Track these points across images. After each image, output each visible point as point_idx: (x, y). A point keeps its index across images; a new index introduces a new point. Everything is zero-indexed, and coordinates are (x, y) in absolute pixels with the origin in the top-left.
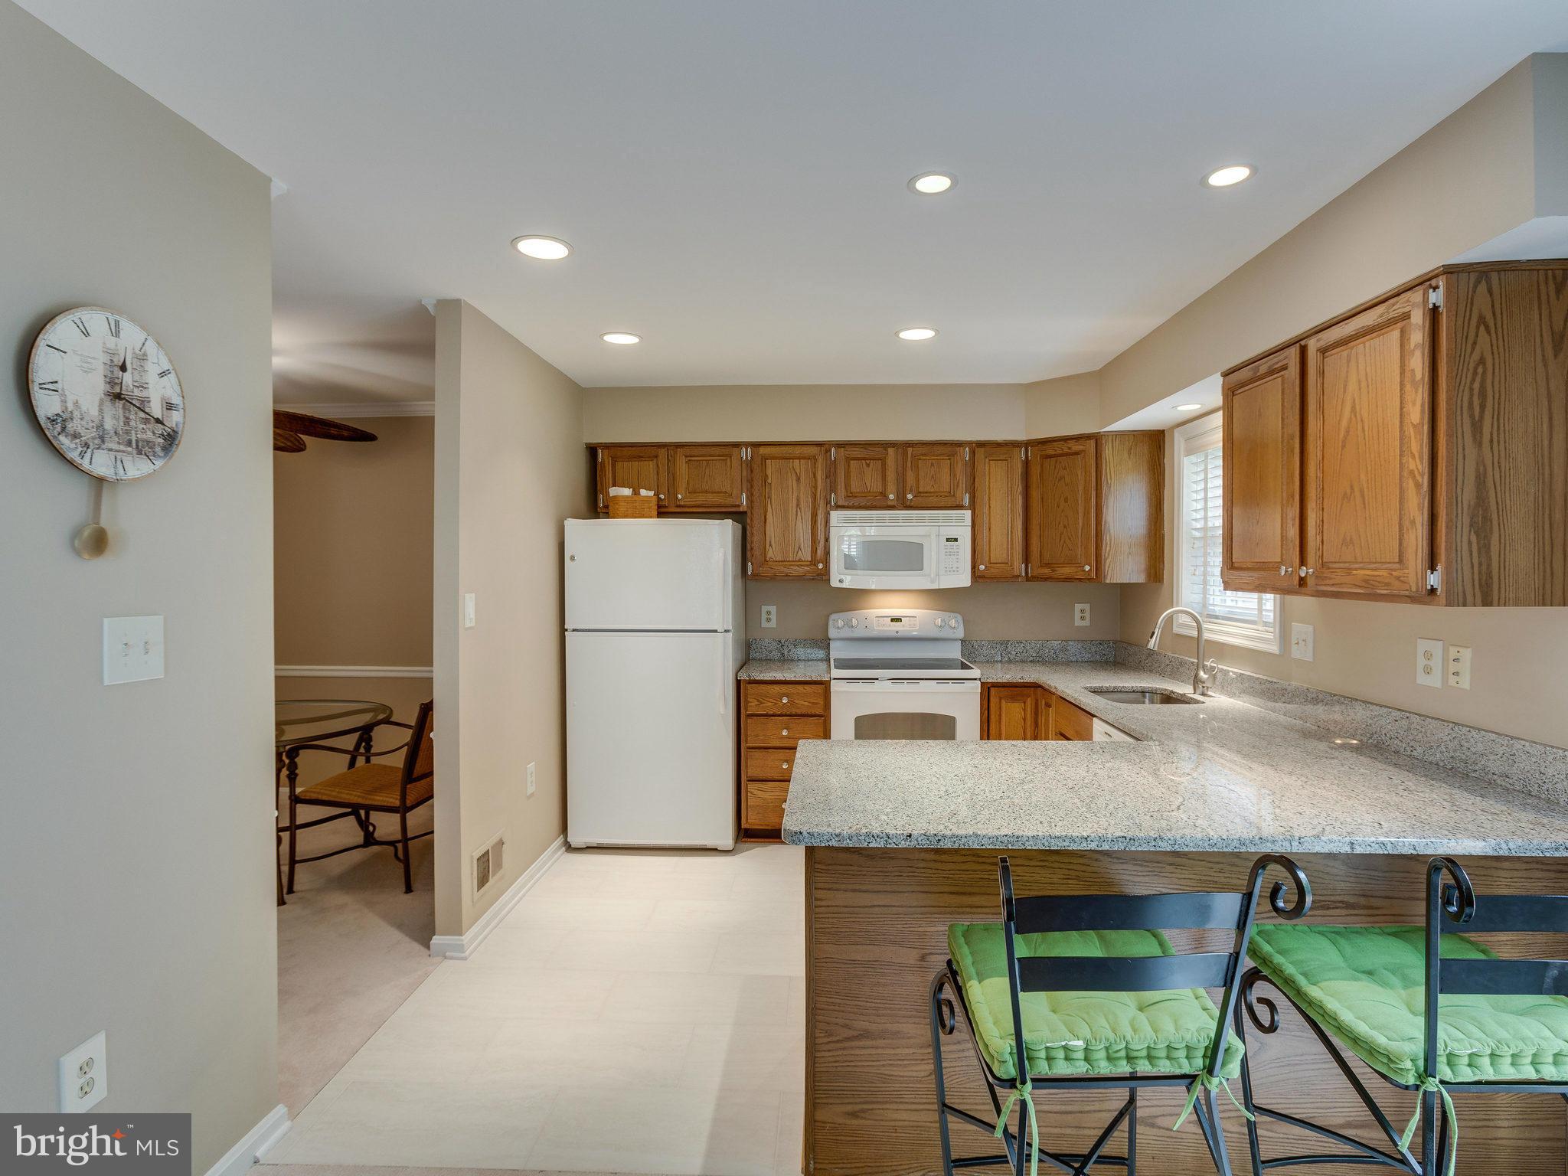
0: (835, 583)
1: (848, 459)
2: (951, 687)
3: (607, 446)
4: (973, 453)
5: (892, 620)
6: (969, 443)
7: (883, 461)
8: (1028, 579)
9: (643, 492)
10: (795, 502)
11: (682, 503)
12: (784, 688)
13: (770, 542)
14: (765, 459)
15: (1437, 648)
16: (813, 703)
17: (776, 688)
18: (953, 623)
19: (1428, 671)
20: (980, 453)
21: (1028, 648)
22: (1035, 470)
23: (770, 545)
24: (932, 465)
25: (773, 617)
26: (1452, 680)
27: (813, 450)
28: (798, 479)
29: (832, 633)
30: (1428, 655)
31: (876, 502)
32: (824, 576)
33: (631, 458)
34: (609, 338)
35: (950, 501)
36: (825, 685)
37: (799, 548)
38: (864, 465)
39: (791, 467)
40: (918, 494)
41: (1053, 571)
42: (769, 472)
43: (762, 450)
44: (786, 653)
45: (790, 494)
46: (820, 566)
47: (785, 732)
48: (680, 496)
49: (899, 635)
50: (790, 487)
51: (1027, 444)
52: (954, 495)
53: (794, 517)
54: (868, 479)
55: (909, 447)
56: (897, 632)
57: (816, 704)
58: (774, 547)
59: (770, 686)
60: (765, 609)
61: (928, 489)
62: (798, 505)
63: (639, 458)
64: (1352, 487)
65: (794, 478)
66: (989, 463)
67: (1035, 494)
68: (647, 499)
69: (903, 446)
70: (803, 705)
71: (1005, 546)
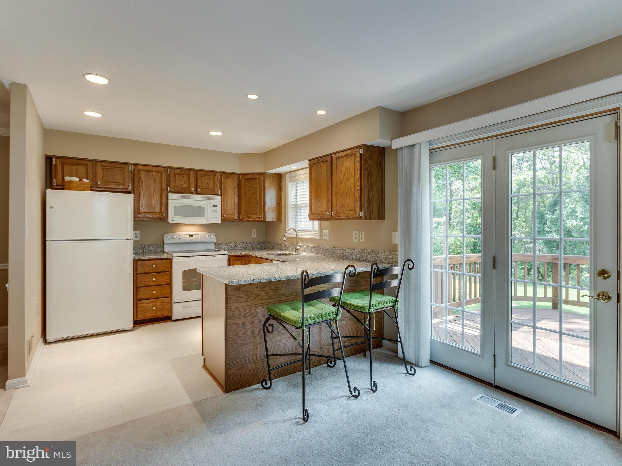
0: (170, 221)
1: (176, 174)
2: (218, 257)
3: (58, 158)
4: (221, 176)
5: (190, 236)
6: (220, 172)
7: (189, 175)
8: (240, 220)
9: (85, 180)
10: (153, 189)
11: (99, 186)
12: (153, 262)
13: (142, 205)
14: (140, 171)
15: (357, 232)
16: (165, 267)
17: (150, 262)
18: (212, 236)
19: (356, 238)
20: (224, 176)
21: (237, 245)
22: (242, 183)
23: (142, 206)
24: (207, 179)
25: (139, 236)
26: (361, 239)
27: (161, 169)
28: (155, 180)
29: (166, 241)
30: (356, 234)
31: (187, 191)
32: (166, 217)
33: (72, 164)
34: (86, 113)
35: (214, 193)
36: (171, 260)
37: (155, 207)
38: (182, 177)
39: (151, 175)
40: (202, 189)
41: (249, 217)
42: (142, 176)
43: (139, 167)
44: (145, 250)
45: (151, 185)
46: (164, 214)
47: (154, 279)
48: (99, 183)
49: (193, 241)
50: (151, 183)
51: (239, 174)
52: (215, 190)
53: (153, 195)
54: (183, 182)
55: (199, 171)
56: (192, 240)
57: (167, 267)
58: (144, 206)
59: (147, 262)
60: (135, 232)
61: (206, 187)
62: (154, 190)
63: (77, 164)
64: (344, 192)
65: (153, 180)
66: (227, 180)
67: (242, 191)
68: (86, 183)
69: (197, 171)
70: (162, 268)
71: (232, 209)
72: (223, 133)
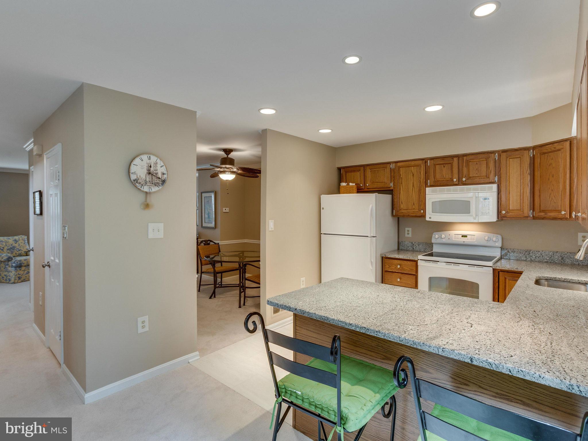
0: (427, 219)
1: (435, 165)
2: (476, 269)
3: (344, 168)
4: (500, 156)
5: (462, 236)
6: (498, 151)
7: (451, 164)
8: (534, 218)
9: (351, 184)
10: (412, 185)
11: (369, 187)
12: (399, 262)
13: (402, 202)
14: (400, 167)
16: (411, 269)
17: (396, 261)
18: (494, 239)
20: (504, 155)
21: (543, 255)
22: (537, 161)
23: (402, 203)
24: (477, 164)
25: (410, 232)
27: (420, 162)
28: (413, 175)
29: (433, 241)
31: (448, 183)
32: (424, 216)
33: (351, 171)
34: (321, 131)
35: (487, 180)
36: (416, 262)
37: (414, 204)
38: (443, 166)
39: (410, 170)
40: (469, 178)
41: (546, 214)
42: (401, 173)
43: (399, 164)
44: (415, 248)
45: (410, 181)
46: (422, 211)
47: (399, 280)
48: (368, 185)
49: (465, 243)
50: (410, 178)
51: (534, 148)
52: (489, 178)
53: (411, 191)
54: (443, 173)
55: (464, 156)
56: (464, 242)
57: (413, 269)
59: (394, 260)
60: (407, 229)
61: (475, 175)
62: (413, 186)
63: (354, 171)
65: (412, 174)
66: (509, 160)
67: (537, 174)
68: (352, 186)
69: (457, 156)
70: (407, 270)
71: (519, 201)
72: (443, 106)
